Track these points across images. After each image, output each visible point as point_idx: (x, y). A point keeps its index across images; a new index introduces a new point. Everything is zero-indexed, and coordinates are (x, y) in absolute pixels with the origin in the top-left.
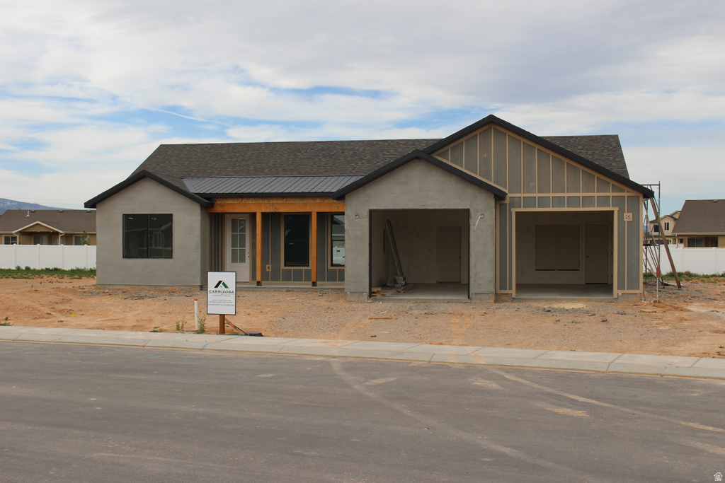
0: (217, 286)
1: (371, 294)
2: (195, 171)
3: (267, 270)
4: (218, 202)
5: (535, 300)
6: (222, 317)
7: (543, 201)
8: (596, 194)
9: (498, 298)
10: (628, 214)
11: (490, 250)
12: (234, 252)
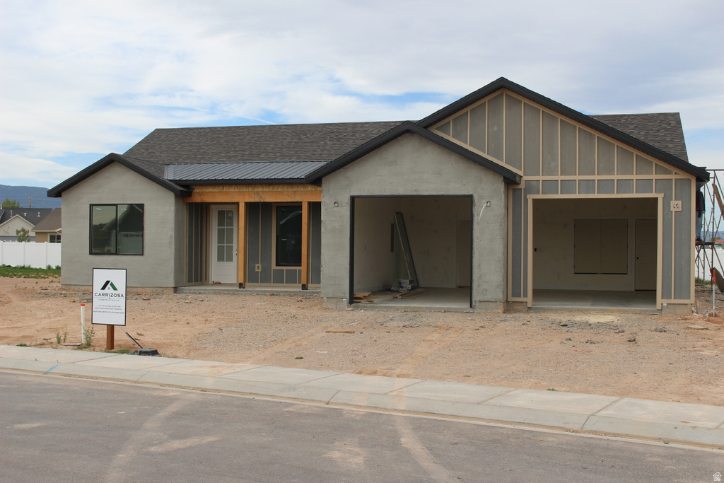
0: (104, 288)
1: (353, 300)
2: (184, 157)
3: (257, 270)
4: (197, 190)
5: (556, 311)
6: (111, 328)
7: (566, 185)
8: (634, 177)
9: (509, 307)
10: (676, 202)
11: (498, 247)
12: (220, 249)
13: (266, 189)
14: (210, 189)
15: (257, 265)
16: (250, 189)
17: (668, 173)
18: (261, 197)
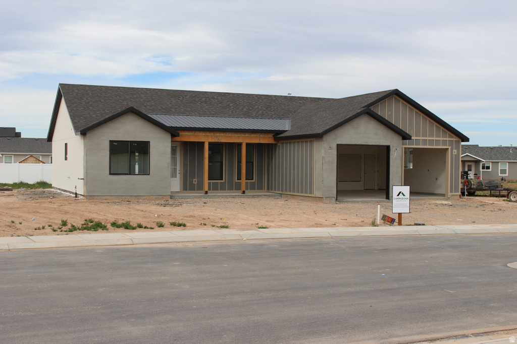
0: (398, 195)
6: (400, 214)
10: (455, 151)
13: (222, 134)
14: (187, 133)
15: (194, 180)
16: (212, 134)
17: (452, 137)
18: (218, 139)
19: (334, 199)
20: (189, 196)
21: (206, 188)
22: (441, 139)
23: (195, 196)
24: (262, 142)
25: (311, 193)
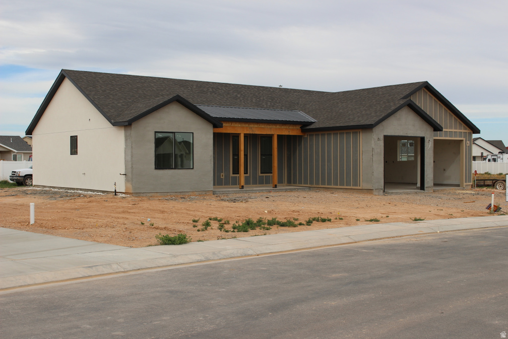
3: (222, 177)
10: (468, 142)
15: (222, 174)
16: (247, 125)
17: (466, 129)
18: (253, 131)
19: (382, 191)
20: (229, 191)
21: (243, 183)
22: (458, 131)
23: (234, 191)
24: (291, 134)
25: (356, 185)
